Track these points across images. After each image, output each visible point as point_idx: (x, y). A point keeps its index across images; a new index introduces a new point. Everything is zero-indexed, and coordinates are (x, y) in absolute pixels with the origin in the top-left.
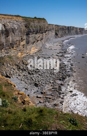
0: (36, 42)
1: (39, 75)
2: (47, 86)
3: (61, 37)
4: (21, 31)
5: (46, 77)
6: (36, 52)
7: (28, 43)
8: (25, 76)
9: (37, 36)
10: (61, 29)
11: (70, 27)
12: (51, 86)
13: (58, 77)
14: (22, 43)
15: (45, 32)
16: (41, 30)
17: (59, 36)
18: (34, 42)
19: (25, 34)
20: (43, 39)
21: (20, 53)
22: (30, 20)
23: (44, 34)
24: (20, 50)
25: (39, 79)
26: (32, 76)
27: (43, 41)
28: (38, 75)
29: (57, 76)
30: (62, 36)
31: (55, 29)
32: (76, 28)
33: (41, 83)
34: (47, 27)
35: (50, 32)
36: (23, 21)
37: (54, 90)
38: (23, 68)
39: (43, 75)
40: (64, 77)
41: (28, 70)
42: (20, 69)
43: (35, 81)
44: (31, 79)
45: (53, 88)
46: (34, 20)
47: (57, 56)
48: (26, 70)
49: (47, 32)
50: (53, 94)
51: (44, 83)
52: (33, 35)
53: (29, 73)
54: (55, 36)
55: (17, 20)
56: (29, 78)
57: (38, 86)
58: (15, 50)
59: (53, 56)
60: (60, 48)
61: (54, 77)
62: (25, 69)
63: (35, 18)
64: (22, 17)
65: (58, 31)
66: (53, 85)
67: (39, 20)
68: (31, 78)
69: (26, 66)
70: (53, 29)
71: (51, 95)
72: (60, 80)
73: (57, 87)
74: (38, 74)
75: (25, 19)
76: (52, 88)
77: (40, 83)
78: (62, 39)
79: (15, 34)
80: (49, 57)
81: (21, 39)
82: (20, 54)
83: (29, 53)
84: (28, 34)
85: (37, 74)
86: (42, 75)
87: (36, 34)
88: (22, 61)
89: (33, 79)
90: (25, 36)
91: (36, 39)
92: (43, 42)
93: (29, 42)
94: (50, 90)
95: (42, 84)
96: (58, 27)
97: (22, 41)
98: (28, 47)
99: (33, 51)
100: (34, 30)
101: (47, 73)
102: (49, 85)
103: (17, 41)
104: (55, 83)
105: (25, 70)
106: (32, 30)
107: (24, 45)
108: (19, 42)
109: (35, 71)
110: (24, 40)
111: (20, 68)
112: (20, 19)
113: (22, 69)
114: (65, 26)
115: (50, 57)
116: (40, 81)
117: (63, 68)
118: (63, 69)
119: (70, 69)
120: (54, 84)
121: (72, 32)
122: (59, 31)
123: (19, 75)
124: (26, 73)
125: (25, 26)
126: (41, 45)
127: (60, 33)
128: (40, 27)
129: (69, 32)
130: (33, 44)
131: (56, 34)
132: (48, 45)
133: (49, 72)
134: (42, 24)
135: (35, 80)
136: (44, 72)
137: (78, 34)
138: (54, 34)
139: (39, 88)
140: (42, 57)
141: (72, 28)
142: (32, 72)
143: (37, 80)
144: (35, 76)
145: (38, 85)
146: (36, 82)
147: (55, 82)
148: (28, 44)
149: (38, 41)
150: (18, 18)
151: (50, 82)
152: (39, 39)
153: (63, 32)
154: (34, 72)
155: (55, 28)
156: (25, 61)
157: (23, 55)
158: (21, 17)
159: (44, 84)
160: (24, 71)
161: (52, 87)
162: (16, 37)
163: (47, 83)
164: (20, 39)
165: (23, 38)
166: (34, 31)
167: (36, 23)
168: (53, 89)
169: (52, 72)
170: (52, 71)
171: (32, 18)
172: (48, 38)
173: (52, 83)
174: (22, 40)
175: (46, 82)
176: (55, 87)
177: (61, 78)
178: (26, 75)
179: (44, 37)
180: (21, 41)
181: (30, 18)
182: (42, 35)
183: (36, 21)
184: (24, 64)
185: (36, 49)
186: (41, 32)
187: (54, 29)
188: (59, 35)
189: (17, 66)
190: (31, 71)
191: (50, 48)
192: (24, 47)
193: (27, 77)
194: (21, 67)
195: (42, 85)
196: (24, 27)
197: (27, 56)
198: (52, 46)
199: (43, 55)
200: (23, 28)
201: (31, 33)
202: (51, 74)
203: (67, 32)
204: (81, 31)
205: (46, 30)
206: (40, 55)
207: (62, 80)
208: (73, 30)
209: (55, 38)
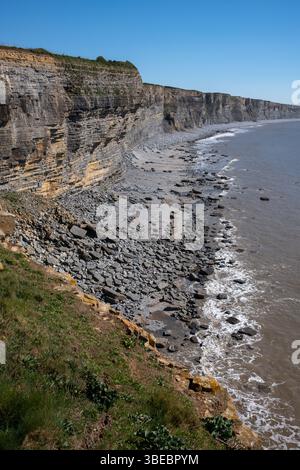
0: (103, 144)
1: (117, 260)
2: (147, 299)
3: (182, 130)
4: (50, 107)
5: (141, 268)
6: (101, 178)
7: (74, 146)
8: (66, 264)
9: (107, 122)
10: (183, 100)
11: (216, 95)
12: (162, 300)
13: (182, 270)
14: (54, 149)
15: (134, 111)
16: (120, 104)
17: (177, 124)
18: (96, 145)
19: (67, 114)
20: (126, 136)
21: (48, 184)
22: (84, 68)
23: (130, 116)
24: (46, 174)
25: (118, 275)
26: (91, 265)
27: (125, 142)
28: (111, 262)
29: (179, 267)
30: (187, 126)
31: (162, 102)
32: (236, 99)
33: (126, 290)
34: (141, 95)
35: (148, 112)
36: (59, 71)
37: (173, 315)
38: (61, 238)
39: (130, 261)
40: (204, 269)
41: (76, 244)
42: (48, 242)
43: (105, 282)
44: (90, 277)
45: (167, 309)
46: (94, 69)
47: (176, 193)
48: (72, 245)
49: (139, 112)
50: (169, 332)
51: (137, 291)
52: (91, 121)
53: (82, 256)
54: (164, 125)
55: (37, 65)
56: (81, 272)
57: (117, 300)
58: (29, 174)
59: (161, 195)
60: (184, 168)
61: (170, 269)
62: (65, 242)
63: (100, 60)
64: (56, 57)
65: (176, 108)
66: (166, 297)
67: (112, 68)
68: (89, 272)
69: (69, 228)
70: (157, 100)
71: (164, 335)
72: (191, 279)
73: (183, 304)
74: (111, 256)
75: (67, 63)
76: (165, 310)
77: (122, 289)
78: (188, 135)
79: (28, 115)
80: (147, 199)
81: (52, 135)
82: (45, 186)
83: (77, 185)
84: (74, 117)
85: (109, 258)
86: (125, 262)
87: (103, 115)
88: (56, 213)
89: (97, 274)
90: (64, 125)
91: (103, 136)
92: (126, 146)
93: (78, 145)
94: (157, 315)
95: (129, 294)
96: (174, 93)
97: (53, 141)
98: (76, 162)
99: (92, 175)
100: (96, 104)
101: (145, 254)
102: (152, 297)
103: (37, 139)
104: (173, 290)
105: (67, 245)
106: (89, 103)
107: (59, 155)
108: (45, 145)
109: (102, 249)
110: (61, 137)
111: (47, 238)
112: (49, 64)
113: (55, 241)
114: (198, 92)
115: (150, 199)
116: (120, 282)
120: (169, 293)
121: (220, 111)
122: (179, 109)
123: (46, 263)
124: (71, 253)
125: (66, 89)
126: (118, 158)
127: (180, 116)
128: (117, 92)
129: (210, 112)
130: (91, 153)
131: (168, 119)
132: (140, 157)
133: (151, 251)
134: (122, 82)
135: (102, 280)
136: (134, 249)
137: (240, 121)
138: (160, 117)
139: (120, 307)
141: (220, 98)
142: (93, 252)
143: (109, 280)
144: (101, 264)
145: (114, 296)
146: (106, 288)
147: (174, 287)
148: (74, 151)
149: (108, 140)
150: (42, 59)
151: (157, 288)
152: (112, 136)
153: (191, 110)
154: (99, 249)
155: (162, 97)
156: (65, 212)
157: (57, 192)
158: (51, 55)
159: (134, 292)
160: (62, 248)
161: (165, 305)
162: (33, 128)
163: (147, 290)
164: (49, 132)
165: (59, 132)
166: (96, 108)
167: (103, 79)
168: (169, 313)
169: (162, 252)
170: (160, 246)
171: (87, 60)
172: (140, 133)
173: (165, 289)
174: (55, 137)
175: (141, 286)
176: (176, 304)
177: (194, 271)
178: (70, 261)
179: (129, 128)
180: (49, 142)
181: (84, 60)
182: (122, 120)
183: (104, 72)
184: (60, 222)
185: (102, 171)
186: (119, 109)
187: (160, 100)
188: (177, 122)
189: (39, 228)
190: (87, 247)
191: (148, 167)
192: (60, 163)
193: (75, 268)
194: (54, 235)
195: (129, 298)
196: (63, 91)
197: (72, 193)
198: (155, 158)
199: (124, 190)
200: (60, 95)
201: (84, 114)
202: (158, 258)
203: (204, 113)
204: (252, 108)
205: (138, 105)
206: (115, 189)
207: (198, 280)
208: (223, 106)
209: (166, 132)
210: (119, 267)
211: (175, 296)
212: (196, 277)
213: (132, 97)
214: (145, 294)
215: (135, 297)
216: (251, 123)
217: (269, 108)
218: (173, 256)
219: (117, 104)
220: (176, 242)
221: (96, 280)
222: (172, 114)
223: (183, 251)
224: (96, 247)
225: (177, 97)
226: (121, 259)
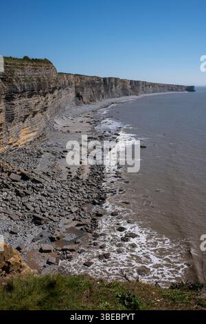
0: (31, 116)
1: (43, 195)
2: (64, 220)
3: (89, 104)
5: (60, 199)
6: (31, 139)
7: (10, 118)
8: (7, 200)
9: (33, 101)
10: (88, 83)
11: (110, 78)
12: (74, 220)
13: (88, 198)
15: (52, 92)
16: (41, 88)
17: (85, 99)
18: (26, 116)
19: (3, 97)
20: (48, 110)
22: (14, 64)
23: (49, 96)
25: (44, 205)
26: (25, 199)
27: (47, 113)
28: (39, 196)
29: (86, 196)
30: (92, 100)
31: (74, 85)
32: (123, 81)
33: (50, 214)
34: (56, 81)
35: (63, 92)
37: (82, 229)
38: (3, 182)
39: (52, 195)
40: (103, 196)
41: (14, 185)
43: (34, 211)
44: (24, 208)
45: (78, 225)
46: (22, 65)
48: (10, 186)
49: (56, 92)
50: (79, 240)
51: (57, 214)
52: (22, 100)
53: (18, 194)
54: (76, 100)
56: (17, 205)
57: (43, 222)
60: (90, 129)
61: (80, 198)
62: (6, 185)
63: (26, 58)
65: (83, 88)
66: (77, 217)
67: (35, 64)
68: (23, 205)
69: (9, 175)
70: (70, 84)
71: (75, 243)
72: (94, 203)
73: (88, 221)
74: (39, 193)
76: (77, 226)
77: (47, 214)
78: (92, 107)
80: (64, 151)
83: (14, 145)
84: (9, 98)
85: (37, 194)
86: (49, 196)
87: (30, 96)
89: (29, 205)
90: (2, 103)
91: (30, 110)
92: (48, 116)
93: (13, 117)
94: (71, 230)
95: (52, 217)
96: (81, 79)
98: (13, 129)
99: (25, 137)
100: (24, 88)
101: (62, 189)
102: (68, 218)
104: (82, 212)
105: (7, 187)
106: (19, 88)
107: (0, 125)
109: (33, 188)
114: (98, 78)
115: (66, 152)
116: (45, 210)
117: (100, 174)
118: (99, 176)
119: (115, 177)
120: (80, 215)
121: (113, 90)
122: (85, 89)
124: (10, 192)
125: (2, 79)
126: (43, 124)
127: (87, 93)
128: (39, 80)
129: (107, 91)
130: (23, 122)
131: (78, 96)
132: (59, 123)
133: (67, 187)
134: (42, 73)
135: (32, 209)
136: (55, 186)
137: (128, 95)
138: (73, 95)
139: (45, 227)
140: (48, 152)
141: (113, 81)
142: (26, 191)
143: (38, 209)
144: (31, 198)
145: (41, 219)
147: (82, 210)
148: (11, 121)
149: (35, 113)
151: (71, 211)
152: (38, 109)
153: (94, 90)
154: (30, 188)
155: (73, 82)
156: (5, 164)
157: (0, 150)
159: (55, 216)
160: (4, 189)
161: (76, 223)
163: (64, 213)
166: (24, 91)
167: (28, 71)
168: (79, 228)
169: (74, 187)
170: (73, 183)
171: (17, 59)
172: (59, 106)
173: (76, 212)
175: (59, 211)
176: (83, 221)
177: (96, 198)
178: (9, 198)
179: (50, 104)
181: (14, 59)
182: (44, 99)
183: (29, 67)
184: (2, 171)
185: (32, 134)
186: (41, 91)
187: (72, 84)
188: (84, 98)
190: (22, 187)
191: (65, 130)
192: (1, 130)
193: (13, 202)
195: (51, 220)
197: (11, 151)
198: (70, 123)
199: (49, 146)
201: (16, 96)
202: (71, 191)
203: (103, 91)
204: (135, 86)
205: (55, 88)
206: (42, 146)
207: (99, 204)
208: (115, 85)
209: (77, 105)
210: (44, 200)
211: (82, 216)
212: (97, 202)
213: (50, 83)
214: (62, 216)
215: (56, 219)
216: (135, 97)
217: (146, 86)
218: (81, 189)
219: (39, 88)
220: (84, 180)
221: (29, 209)
222: (81, 93)
223: (88, 185)
224: (28, 187)
225: (84, 81)
226: (46, 194)
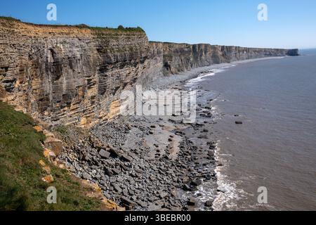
0: (121, 88)
1: (131, 175)
2: (152, 206)
3: (176, 73)
4: (87, 64)
5: (148, 181)
6: (120, 113)
7: (102, 91)
8: (96, 178)
9: (124, 72)
10: (176, 51)
11: (199, 45)
13: (178, 182)
14: (90, 93)
15: (142, 62)
16: (133, 58)
17: (173, 69)
18: (117, 88)
19: (98, 68)
20: (138, 81)
21: (85, 119)
22: (110, 34)
23: (140, 66)
24: (84, 111)
25: (132, 186)
26: (113, 179)
28: (127, 177)
29: (176, 179)
30: (180, 70)
31: (162, 54)
32: (214, 47)
33: (137, 198)
34: (148, 50)
35: (152, 62)
36: (94, 38)
38: (93, 158)
39: (140, 175)
40: (194, 181)
41: (103, 163)
42: (84, 162)
43: (122, 193)
44: (112, 188)
46: (117, 35)
47: (173, 121)
48: (100, 164)
49: (146, 63)
51: (145, 199)
52: (114, 72)
53: (107, 172)
54: (164, 70)
55: (80, 36)
56: (106, 185)
58: (73, 112)
59: (162, 123)
61: (169, 182)
62: (95, 162)
63: (120, 28)
64: (92, 29)
65: (171, 57)
66: (166, 204)
67: (128, 33)
69: (98, 151)
70: (159, 53)
72: (185, 189)
74: (127, 172)
75: (99, 32)
77: (134, 198)
78: (181, 77)
79: (74, 71)
80: (152, 127)
81: (88, 83)
82: (83, 120)
83: (104, 118)
84: (103, 70)
85: (125, 173)
86: (137, 176)
87: (122, 67)
88: (90, 140)
89: (117, 186)
90: (96, 75)
91: (121, 82)
93: (105, 89)
95: (140, 201)
96: (170, 47)
97: (89, 88)
98: (104, 102)
99: (115, 110)
100: (117, 59)
101: (150, 170)
102: (156, 204)
103: (78, 87)
104: (171, 199)
105: (97, 164)
106: (112, 58)
107: (93, 97)
108: (84, 91)
109: (121, 166)
110: (94, 84)
111: (84, 159)
112: (87, 34)
113: (89, 161)
114: (187, 45)
115: (154, 127)
116: (133, 193)
117: (190, 154)
118: (189, 157)
119: (208, 158)
120: (170, 202)
121: (203, 57)
122: (173, 58)
123: (82, 178)
124: (99, 170)
125: (98, 50)
127: (174, 63)
128: (131, 49)
129: (196, 58)
130: (114, 94)
131: (166, 66)
133: (155, 167)
134: (135, 42)
135: (120, 190)
136: (143, 166)
137: (218, 63)
138: (160, 65)
140: (135, 127)
141: (203, 47)
142: (114, 169)
143: (125, 191)
144: (120, 178)
145: (129, 203)
146: (123, 197)
147: (172, 196)
148: (102, 94)
149: (125, 85)
150: (83, 31)
151: (159, 197)
152: (128, 81)
153: (182, 58)
154: (118, 167)
155: (162, 50)
156: (96, 139)
157: (91, 124)
158: (89, 28)
159: (143, 200)
160: (93, 166)
162: (77, 79)
163: (152, 198)
164: (86, 82)
165: (93, 81)
166: (117, 62)
167: (122, 41)
169: (162, 167)
170: (162, 163)
171: (112, 29)
172: (147, 77)
173: (165, 198)
174: (90, 84)
175: (148, 195)
177: (187, 183)
178: (98, 176)
179: (139, 75)
180: (86, 88)
181: (110, 29)
182: (134, 69)
183: (123, 36)
184: (93, 147)
186: (133, 61)
188: (172, 67)
189: (79, 152)
190: (110, 165)
192: (93, 103)
193: (102, 182)
194: (88, 157)
195: (139, 205)
196: (96, 52)
197: (101, 125)
199: (136, 121)
200: (94, 55)
201: (109, 67)
202: (160, 173)
203: (191, 59)
204: (227, 53)
205: (146, 58)
206: (130, 120)
207: (190, 190)
208: (205, 53)
209: (164, 75)
210: (132, 179)
211: (173, 203)
212: (188, 187)
213: (141, 52)
214: (151, 201)
215: (144, 204)
216: (227, 64)
217: (239, 51)
218: (171, 171)
219: (131, 58)
220: (173, 160)
221: (116, 191)
222: (169, 62)
223: (178, 166)
224: (116, 165)
225: (172, 49)
226: (134, 174)
